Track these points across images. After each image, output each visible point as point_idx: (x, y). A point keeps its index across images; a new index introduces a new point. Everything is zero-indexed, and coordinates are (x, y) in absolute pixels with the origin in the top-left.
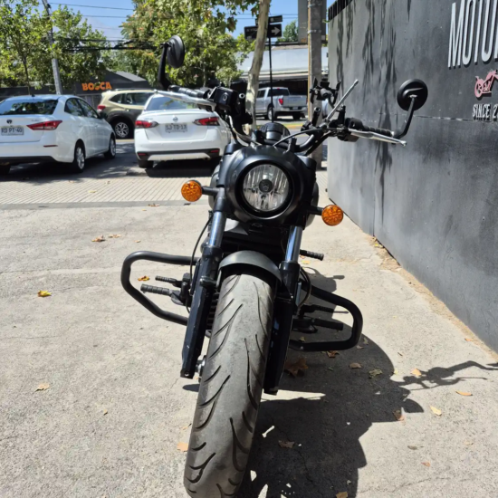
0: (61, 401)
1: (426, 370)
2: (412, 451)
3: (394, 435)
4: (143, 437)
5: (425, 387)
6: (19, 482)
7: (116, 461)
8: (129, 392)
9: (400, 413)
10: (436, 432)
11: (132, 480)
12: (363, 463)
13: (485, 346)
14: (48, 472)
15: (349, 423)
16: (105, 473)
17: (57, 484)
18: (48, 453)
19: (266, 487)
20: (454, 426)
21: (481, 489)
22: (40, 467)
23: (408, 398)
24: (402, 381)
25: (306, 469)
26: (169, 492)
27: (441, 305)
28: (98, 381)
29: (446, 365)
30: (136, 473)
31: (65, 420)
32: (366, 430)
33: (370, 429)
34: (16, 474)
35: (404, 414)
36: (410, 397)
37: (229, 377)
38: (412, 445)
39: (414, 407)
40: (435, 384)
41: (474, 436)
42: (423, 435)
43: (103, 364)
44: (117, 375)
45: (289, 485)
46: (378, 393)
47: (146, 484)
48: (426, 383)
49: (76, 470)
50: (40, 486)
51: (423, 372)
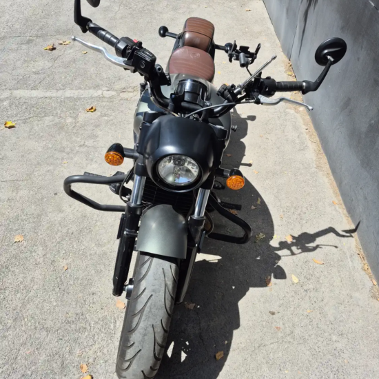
0: (34, 254)
1: (296, 235)
2: (272, 316)
3: (262, 300)
4: (93, 294)
5: (293, 254)
6: (11, 332)
7: (74, 316)
8: (83, 247)
9: (270, 279)
10: (291, 299)
11: (86, 334)
12: (237, 326)
13: (345, 211)
14: (30, 324)
15: (234, 287)
16: (67, 327)
17: (37, 335)
18: (28, 306)
19: (173, 343)
20: (304, 293)
21: (308, 352)
22: (24, 319)
23: (278, 264)
24: (277, 246)
25: (200, 329)
26: (110, 345)
27: (324, 160)
28: (59, 234)
29: (312, 231)
30: (89, 328)
31: (37, 274)
32: (244, 294)
33: (247, 293)
34: (9, 325)
35: (273, 280)
36: (280, 263)
37: (140, 350)
38: (273, 310)
39: (281, 274)
40: (300, 251)
41: (315, 305)
42: (282, 302)
43: (62, 215)
44: (74, 228)
45: (187, 343)
46: (258, 258)
47: (96, 338)
48: (294, 248)
49: (49, 324)
50: (25, 336)
51: (294, 238)
